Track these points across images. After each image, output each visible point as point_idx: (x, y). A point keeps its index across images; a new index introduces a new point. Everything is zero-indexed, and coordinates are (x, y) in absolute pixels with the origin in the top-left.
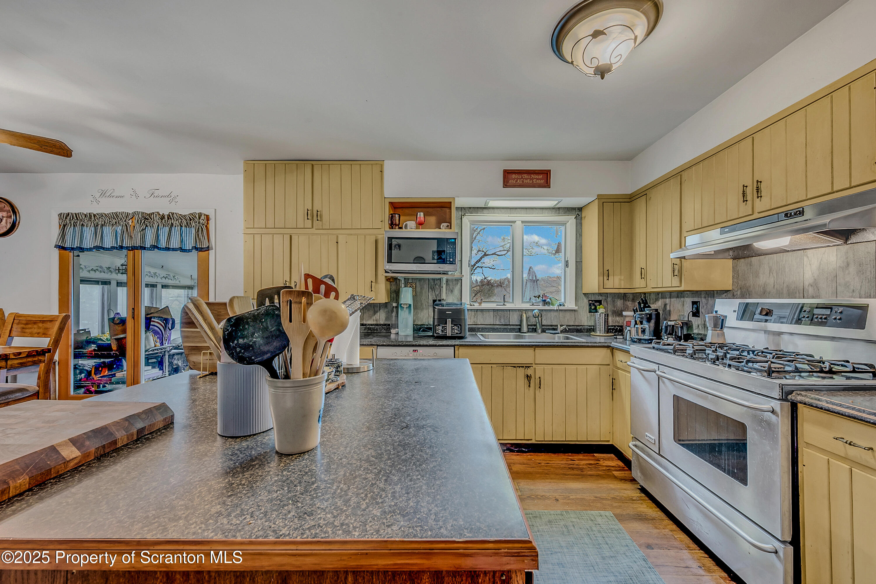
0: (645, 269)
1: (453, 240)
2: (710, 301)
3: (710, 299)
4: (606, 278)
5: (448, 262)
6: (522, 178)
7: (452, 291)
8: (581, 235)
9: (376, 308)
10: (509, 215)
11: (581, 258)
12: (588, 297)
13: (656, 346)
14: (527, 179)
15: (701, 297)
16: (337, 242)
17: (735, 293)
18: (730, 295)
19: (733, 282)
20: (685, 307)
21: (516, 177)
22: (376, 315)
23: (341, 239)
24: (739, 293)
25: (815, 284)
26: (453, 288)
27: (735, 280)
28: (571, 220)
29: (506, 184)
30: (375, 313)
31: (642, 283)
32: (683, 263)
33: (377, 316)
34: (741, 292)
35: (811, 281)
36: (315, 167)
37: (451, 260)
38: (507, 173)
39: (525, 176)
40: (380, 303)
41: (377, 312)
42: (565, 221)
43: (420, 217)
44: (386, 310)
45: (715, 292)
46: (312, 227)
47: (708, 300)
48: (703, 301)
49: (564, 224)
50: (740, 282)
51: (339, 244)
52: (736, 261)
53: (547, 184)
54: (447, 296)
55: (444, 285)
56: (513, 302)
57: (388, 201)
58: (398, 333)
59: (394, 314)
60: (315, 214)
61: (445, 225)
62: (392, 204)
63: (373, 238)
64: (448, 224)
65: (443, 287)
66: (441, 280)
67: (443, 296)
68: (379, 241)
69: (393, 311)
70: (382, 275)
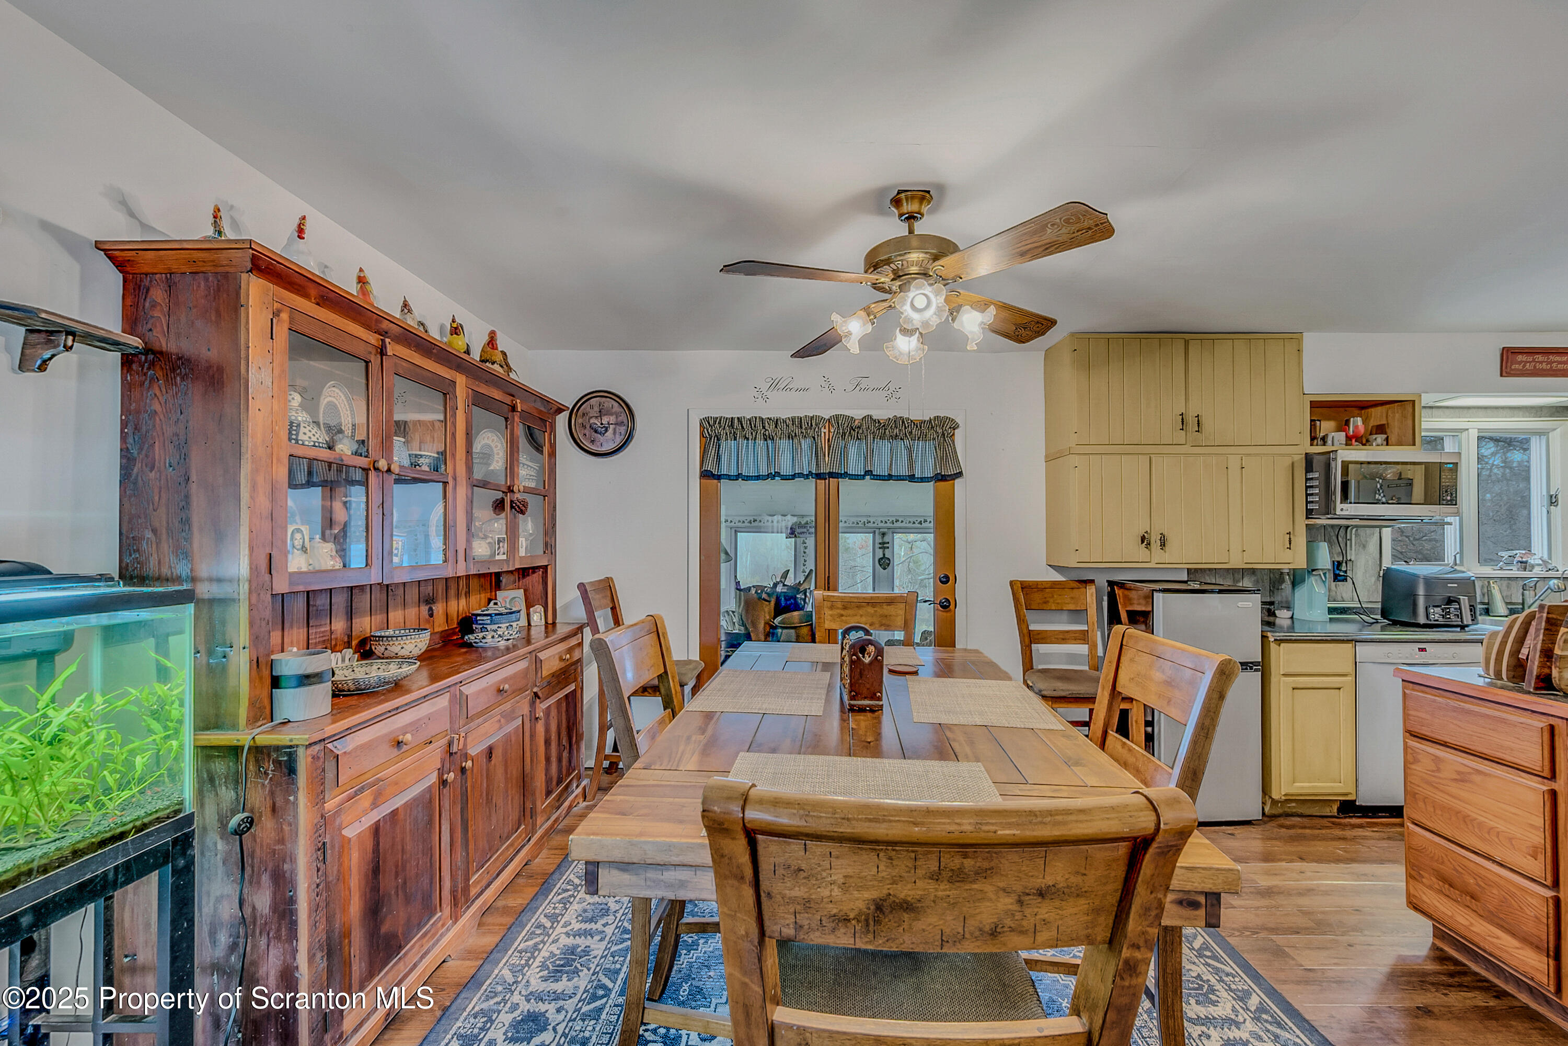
1: (1449, 466)
6: (1532, 361)
7: (1364, 546)
9: (1236, 575)
14: (1538, 363)
16: (1226, 468)
21: (1525, 359)
23: (1234, 462)
26: (1366, 541)
28: (1562, 427)
29: (1506, 372)
36: (1190, 343)
37: (1449, 499)
38: (1509, 352)
39: (1539, 357)
42: (1549, 429)
43: (1356, 427)
46: (1186, 444)
49: (1545, 433)
51: (1229, 471)
54: (1356, 555)
55: (1353, 536)
56: (1462, 564)
57: (1308, 399)
58: (1292, 618)
59: (1287, 585)
60: (1191, 421)
61: (1380, 438)
62: (1314, 405)
63: (1288, 461)
64: (1384, 436)
65: (1351, 540)
66: (1347, 527)
67: (1351, 555)
68: (1296, 465)
69: (1282, 581)
70: (1301, 521)
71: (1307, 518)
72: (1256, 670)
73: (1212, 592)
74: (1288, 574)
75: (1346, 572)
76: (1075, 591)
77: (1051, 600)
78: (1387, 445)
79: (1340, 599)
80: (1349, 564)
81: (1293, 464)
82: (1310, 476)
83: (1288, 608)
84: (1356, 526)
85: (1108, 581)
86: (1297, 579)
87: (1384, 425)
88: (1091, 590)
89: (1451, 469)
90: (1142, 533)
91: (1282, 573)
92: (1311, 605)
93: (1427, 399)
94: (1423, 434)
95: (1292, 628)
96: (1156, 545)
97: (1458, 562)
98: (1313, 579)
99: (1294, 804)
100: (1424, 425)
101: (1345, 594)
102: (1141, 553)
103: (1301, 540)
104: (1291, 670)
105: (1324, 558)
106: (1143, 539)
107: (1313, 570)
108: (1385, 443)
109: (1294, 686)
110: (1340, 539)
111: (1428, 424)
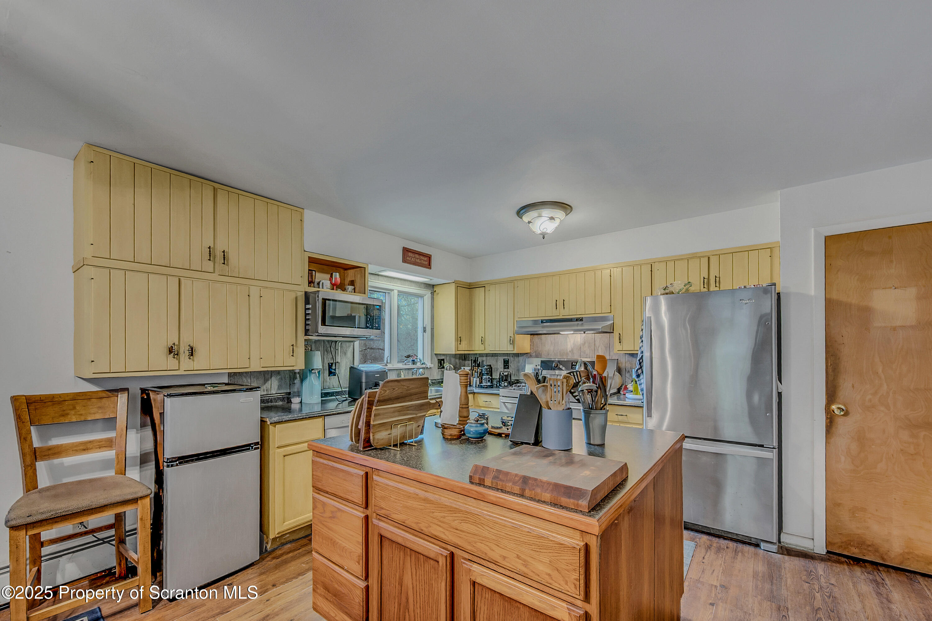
0: (484, 337)
1: (378, 307)
2: (516, 359)
3: (516, 357)
4: (459, 343)
5: (374, 328)
6: (415, 257)
7: (345, 354)
8: (433, 307)
9: (266, 375)
10: (394, 284)
11: (433, 326)
12: (437, 357)
13: (515, 388)
14: (417, 259)
15: (510, 356)
16: (249, 295)
17: (532, 355)
18: (529, 355)
19: (530, 348)
20: (498, 362)
21: (411, 255)
22: (266, 384)
23: (254, 292)
24: (534, 354)
25: (572, 351)
26: (346, 350)
27: (532, 347)
28: (427, 294)
29: (404, 261)
30: (266, 381)
31: (482, 347)
32: (515, 336)
33: (268, 385)
34: (536, 354)
35: (570, 349)
36: (220, 192)
37: (377, 325)
38: (406, 251)
39: (417, 256)
40: (271, 371)
41: (268, 380)
42: (423, 295)
43: (336, 278)
44: (279, 377)
45: (519, 354)
46: (214, 272)
47: (514, 358)
48: (511, 359)
49: (422, 296)
50: (535, 348)
51: (251, 297)
52: (532, 336)
53: (429, 266)
54: (341, 359)
55: (339, 348)
56: (390, 363)
57: (307, 255)
58: (301, 402)
59: (297, 381)
60: (219, 255)
61: (350, 288)
62: (312, 261)
63: (293, 296)
64: (353, 287)
65: (338, 350)
66: (336, 342)
67: (338, 359)
68: (299, 298)
69: (295, 378)
70: (302, 338)
71: (306, 335)
72: (256, 449)
73: (240, 390)
74: (299, 373)
75: (335, 370)
76: (104, 400)
77: (73, 412)
78: (355, 292)
79: (332, 387)
80: (337, 364)
81: (296, 298)
82: (308, 306)
83: (299, 396)
84: (340, 341)
85: (141, 389)
86: (303, 376)
87: (353, 280)
88: (122, 399)
89: (378, 309)
90: (170, 345)
91: (295, 373)
92: (312, 394)
93: (371, 268)
94: (369, 289)
95: (301, 410)
96: (184, 356)
97: (389, 361)
98: (313, 375)
99: (288, 535)
100: (370, 284)
101: (333, 384)
102: (172, 362)
103: (301, 351)
104: (283, 443)
105: (318, 361)
106: (171, 351)
107: (312, 370)
108: (353, 291)
109: (285, 454)
110: (332, 349)
111: (372, 282)
